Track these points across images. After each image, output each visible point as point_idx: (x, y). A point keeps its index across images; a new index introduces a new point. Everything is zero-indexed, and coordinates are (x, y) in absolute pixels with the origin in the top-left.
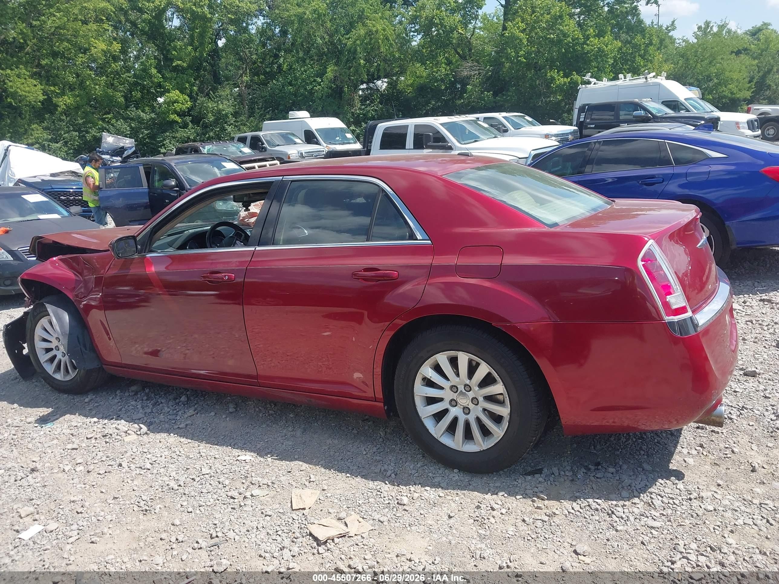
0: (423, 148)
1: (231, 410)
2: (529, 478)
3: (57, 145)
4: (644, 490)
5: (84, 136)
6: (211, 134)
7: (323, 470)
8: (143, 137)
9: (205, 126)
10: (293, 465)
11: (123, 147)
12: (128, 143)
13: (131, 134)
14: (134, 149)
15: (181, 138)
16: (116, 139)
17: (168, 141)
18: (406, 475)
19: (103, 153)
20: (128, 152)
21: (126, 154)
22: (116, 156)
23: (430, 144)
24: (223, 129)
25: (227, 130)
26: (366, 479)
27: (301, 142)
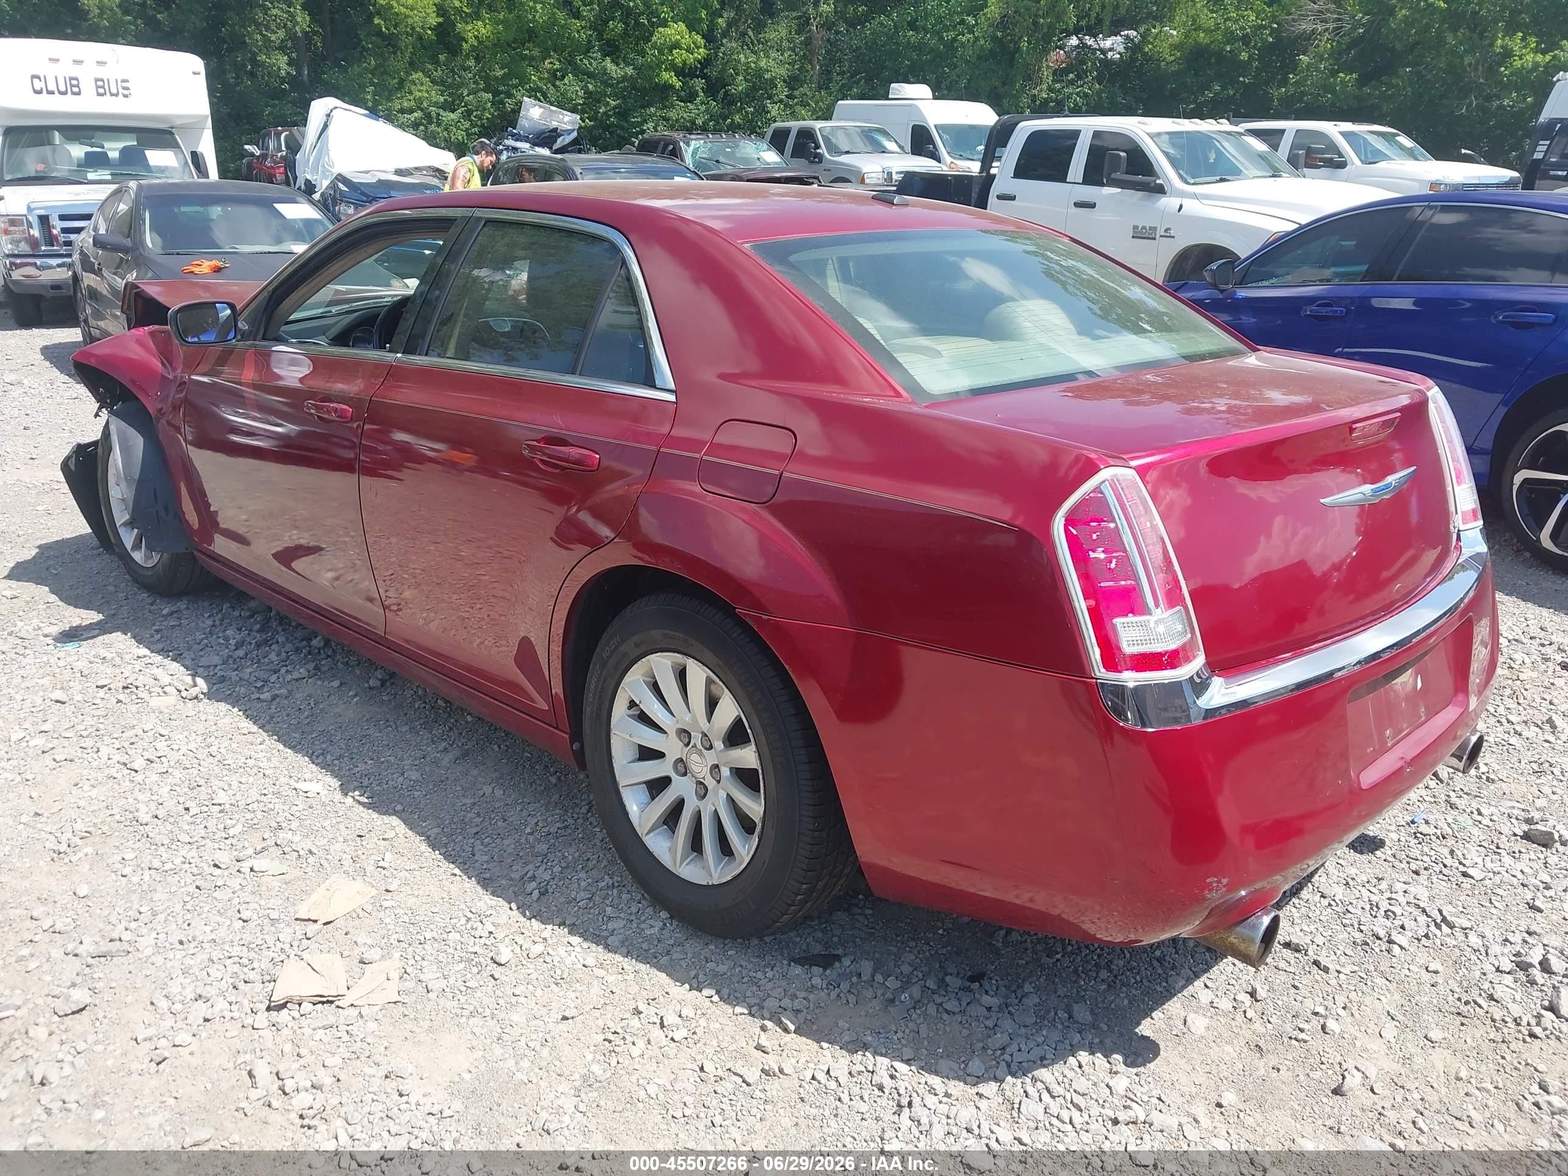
0: (1102, 185)
1: (372, 682)
2: (797, 970)
3: (452, 116)
4: (1019, 1070)
5: (502, 102)
6: (737, 118)
7: (424, 847)
8: (605, 113)
9: (729, 101)
10: (379, 823)
11: (555, 130)
12: (567, 121)
13: (584, 103)
14: (575, 134)
15: (677, 120)
16: (547, 112)
17: (651, 125)
18: (562, 900)
19: (518, 138)
20: (564, 140)
21: (560, 143)
22: (542, 145)
23: (1118, 175)
24: (763, 111)
25: (768, 112)
26: (485, 887)
27: (897, 149)
